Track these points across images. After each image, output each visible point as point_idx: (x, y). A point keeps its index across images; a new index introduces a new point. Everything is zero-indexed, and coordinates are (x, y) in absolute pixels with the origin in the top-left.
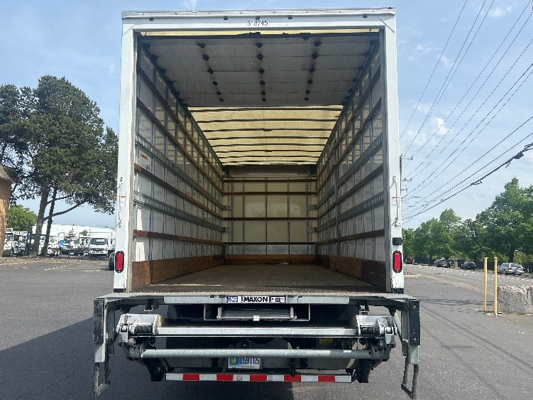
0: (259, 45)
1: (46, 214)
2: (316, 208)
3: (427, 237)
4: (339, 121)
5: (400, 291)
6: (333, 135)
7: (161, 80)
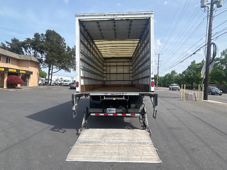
0: (114, 22)
1: (51, 73)
2: (132, 70)
3: (167, 79)
4: (138, 44)
5: (153, 92)
6: (136, 48)
7: (86, 33)
